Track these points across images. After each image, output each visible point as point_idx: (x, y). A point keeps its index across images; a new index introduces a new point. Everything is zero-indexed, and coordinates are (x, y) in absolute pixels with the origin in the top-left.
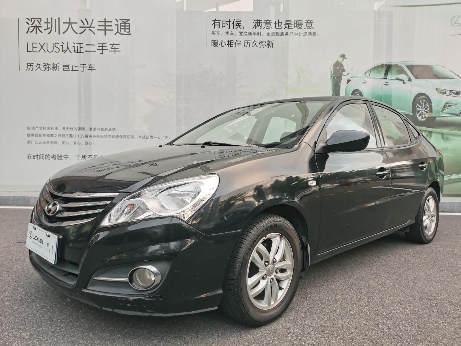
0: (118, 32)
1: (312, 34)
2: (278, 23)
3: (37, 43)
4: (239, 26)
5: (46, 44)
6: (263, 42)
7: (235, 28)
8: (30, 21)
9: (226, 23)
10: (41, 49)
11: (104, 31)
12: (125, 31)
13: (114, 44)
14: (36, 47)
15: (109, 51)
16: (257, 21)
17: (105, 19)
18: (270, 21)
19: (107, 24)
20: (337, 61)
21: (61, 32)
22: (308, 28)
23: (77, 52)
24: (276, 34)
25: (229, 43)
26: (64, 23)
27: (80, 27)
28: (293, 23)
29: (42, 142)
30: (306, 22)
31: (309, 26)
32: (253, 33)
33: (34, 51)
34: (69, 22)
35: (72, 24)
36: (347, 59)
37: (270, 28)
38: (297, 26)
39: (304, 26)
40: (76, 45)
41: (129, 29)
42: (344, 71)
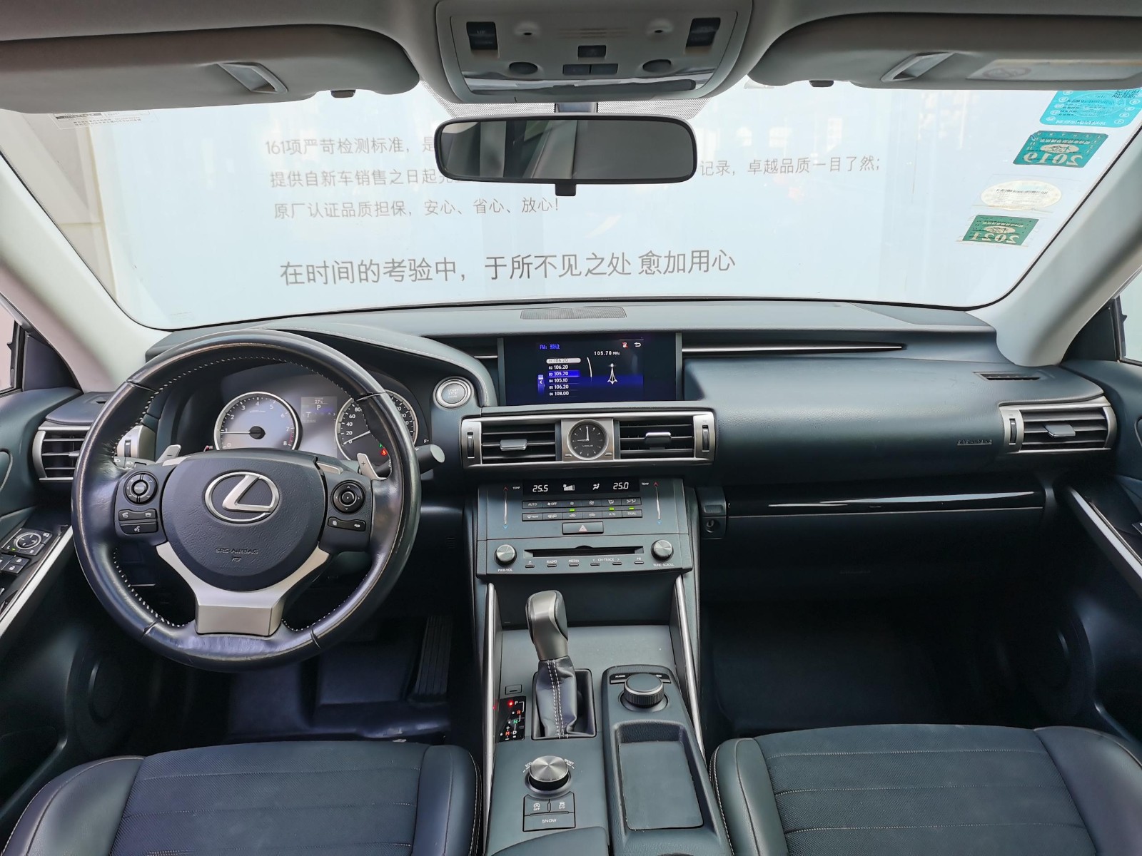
29: (340, 207)
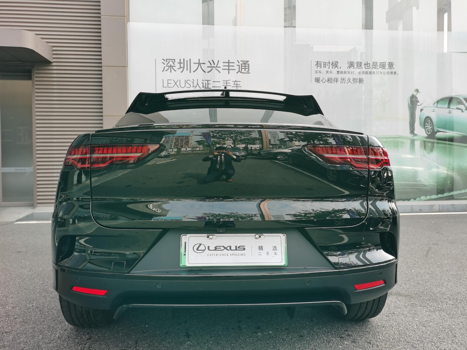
0: (239, 71)
1: (393, 73)
2: (367, 64)
3: (171, 80)
4: (336, 66)
5: (179, 81)
6: (355, 79)
7: (333, 68)
8: (166, 61)
9: (326, 64)
10: (175, 85)
11: (228, 70)
12: (245, 71)
13: (236, 81)
14: (171, 84)
15: (232, 87)
16: (350, 63)
17: (229, 61)
18: (360, 62)
19: (230, 64)
20: (413, 95)
21: (192, 70)
22: (390, 68)
23: (205, 87)
24: (366, 73)
25: (329, 80)
26: (194, 63)
27: (208, 67)
28: (378, 64)
30: (389, 63)
31: (391, 67)
32: (347, 72)
33: (169, 86)
34: (198, 62)
35: (201, 65)
36: (420, 93)
37: (361, 68)
38: (382, 66)
39: (387, 66)
40: (204, 82)
41: (249, 69)
42: (418, 102)
